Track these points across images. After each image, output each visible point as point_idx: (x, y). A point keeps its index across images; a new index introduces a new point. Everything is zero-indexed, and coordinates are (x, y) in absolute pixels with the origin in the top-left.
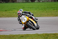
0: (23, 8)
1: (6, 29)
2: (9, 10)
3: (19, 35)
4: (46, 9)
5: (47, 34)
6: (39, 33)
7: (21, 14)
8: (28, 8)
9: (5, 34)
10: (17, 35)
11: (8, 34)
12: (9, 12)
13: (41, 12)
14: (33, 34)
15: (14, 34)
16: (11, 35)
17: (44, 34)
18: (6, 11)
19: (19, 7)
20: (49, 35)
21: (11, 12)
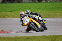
0: (29, 9)
1: (11, 31)
2: (14, 11)
3: (25, 37)
4: (54, 10)
5: (55, 36)
6: (47, 35)
7: (23, 15)
8: (35, 8)
9: (10, 36)
10: (23, 37)
11: (13, 36)
12: (14, 12)
13: (48, 13)
14: (40, 36)
15: (20, 36)
16: (17, 37)
17: (52, 35)
18: (11, 11)
19: (25, 7)
20: (58, 37)
21: (16, 12)
